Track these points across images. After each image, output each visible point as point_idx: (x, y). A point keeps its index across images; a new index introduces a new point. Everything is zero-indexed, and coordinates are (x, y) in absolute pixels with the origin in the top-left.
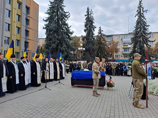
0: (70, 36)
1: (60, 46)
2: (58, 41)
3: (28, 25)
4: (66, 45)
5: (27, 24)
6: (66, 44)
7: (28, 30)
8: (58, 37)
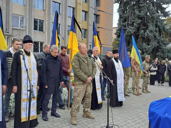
0: (165, 8)
1: (143, 29)
2: (140, 21)
3: (99, 6)
4: (156, 26)
5: (97, 6)
6: (156, 24)
7: (98, 14)
8: (140, 12)
